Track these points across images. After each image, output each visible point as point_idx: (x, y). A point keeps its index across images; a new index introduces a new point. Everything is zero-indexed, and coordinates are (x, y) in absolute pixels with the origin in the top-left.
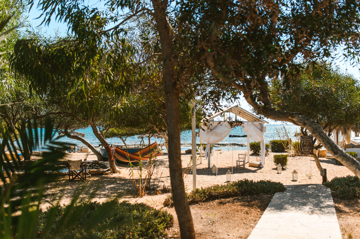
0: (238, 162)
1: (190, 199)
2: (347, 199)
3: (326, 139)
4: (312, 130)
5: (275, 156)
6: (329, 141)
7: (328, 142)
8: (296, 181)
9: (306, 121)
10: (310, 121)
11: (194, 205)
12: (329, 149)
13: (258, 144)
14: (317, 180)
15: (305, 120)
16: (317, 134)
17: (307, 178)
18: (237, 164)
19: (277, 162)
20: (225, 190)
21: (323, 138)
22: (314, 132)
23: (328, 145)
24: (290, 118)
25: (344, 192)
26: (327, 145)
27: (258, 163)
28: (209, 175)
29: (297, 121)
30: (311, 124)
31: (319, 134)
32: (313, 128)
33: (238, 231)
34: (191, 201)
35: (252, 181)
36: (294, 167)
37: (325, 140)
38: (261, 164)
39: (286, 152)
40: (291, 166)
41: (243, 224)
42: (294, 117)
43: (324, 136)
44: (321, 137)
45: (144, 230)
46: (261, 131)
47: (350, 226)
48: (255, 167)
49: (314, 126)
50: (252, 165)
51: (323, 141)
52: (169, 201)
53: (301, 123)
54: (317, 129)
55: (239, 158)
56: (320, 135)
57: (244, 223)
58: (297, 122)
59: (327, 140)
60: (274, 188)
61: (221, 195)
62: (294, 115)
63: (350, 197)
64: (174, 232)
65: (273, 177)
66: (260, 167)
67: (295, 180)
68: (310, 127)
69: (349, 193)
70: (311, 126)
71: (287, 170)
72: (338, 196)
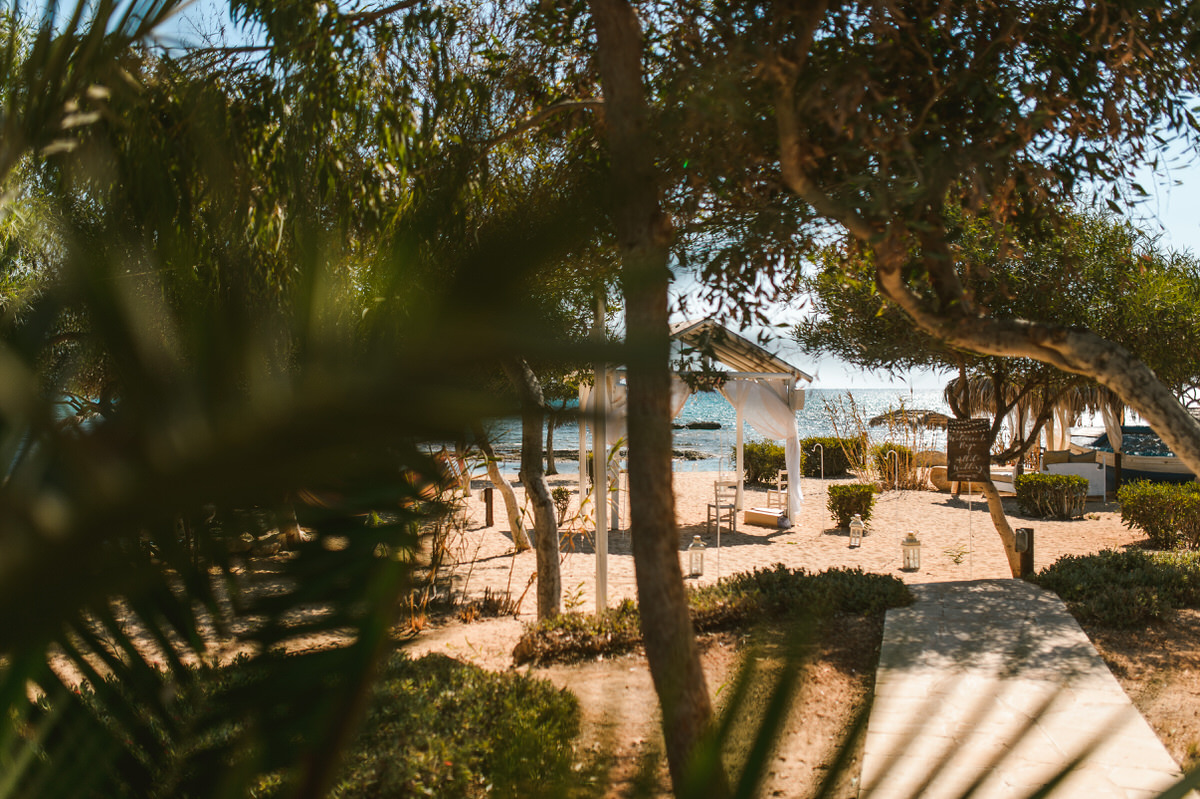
0: (713, 510)
1: (606, 636)
2: (1125, 627)
3: (1176, 417)
4: (1129, 384)
5: (833, 490)
6: (1188, 426)
7: (1184, 428)
8: (914, 570)
9: (1106, 356)
10: (1118, 355)
11: (622, 658)
12: (1189, 453)
13: (763, 450)
14: (982, 565)
15: (1103, 352)
16: (1146, 400)
17: (947, 560)
18: (709, 515)
19: (840, 508)
20: (720, 603)
21: (1166, 413)
22: (1137, 392)
23: (1186, 438)
24: (1047, 344)
25: (1113, 605)
26: (1181, 440)
27: (776, 512)
28: (621, 554)
29: (1073, 356)
30: (1125, 366)
31: (1154, 399)
32: (1132, 379)
33: (809, 743)
34: (611, 644)
35: (799, 573)
36: (891, 524)
37: (1174, 421)
38: (785, 516)
39: (853, 477)
40: (881, 522)
41: (816, 719)
42: (1060, 341)
43: (1171, 408)
44: (1161, 411)
45: (492, 751)
46: (788, 404)
47: (1174, 716)
48: (765, 526)
49: (1136, 373)
50: (753, 521)
51: (1169, 425)
52: (534, 643)
53: (1087, 361)
54: (1146, 384)
55: (717, 496)
56: (1157, 405)
57: (820, 716)
58: (1070, 359)
59: (1182, 419)
60: (879, 594)
61: (706, 619)
62: (1064, 334)
63: (1134, 620)
64: (592, 756)
65: (836, 557)
66: (781, 525)
67: (912, 566)
68: (1123, 376)
69: (1130, 608)
70: (1123, 371)
71: (874, 535)
72: (1093, 617)
